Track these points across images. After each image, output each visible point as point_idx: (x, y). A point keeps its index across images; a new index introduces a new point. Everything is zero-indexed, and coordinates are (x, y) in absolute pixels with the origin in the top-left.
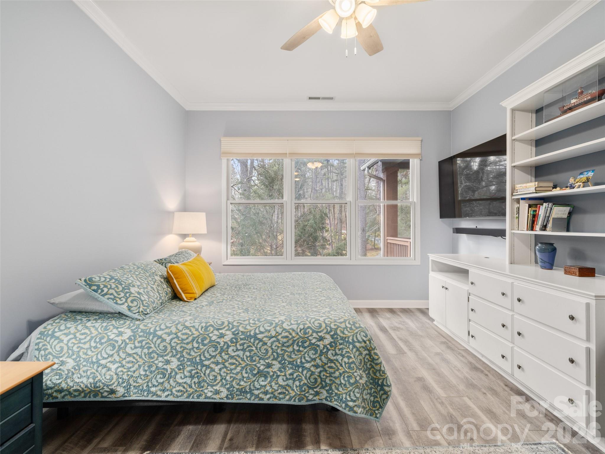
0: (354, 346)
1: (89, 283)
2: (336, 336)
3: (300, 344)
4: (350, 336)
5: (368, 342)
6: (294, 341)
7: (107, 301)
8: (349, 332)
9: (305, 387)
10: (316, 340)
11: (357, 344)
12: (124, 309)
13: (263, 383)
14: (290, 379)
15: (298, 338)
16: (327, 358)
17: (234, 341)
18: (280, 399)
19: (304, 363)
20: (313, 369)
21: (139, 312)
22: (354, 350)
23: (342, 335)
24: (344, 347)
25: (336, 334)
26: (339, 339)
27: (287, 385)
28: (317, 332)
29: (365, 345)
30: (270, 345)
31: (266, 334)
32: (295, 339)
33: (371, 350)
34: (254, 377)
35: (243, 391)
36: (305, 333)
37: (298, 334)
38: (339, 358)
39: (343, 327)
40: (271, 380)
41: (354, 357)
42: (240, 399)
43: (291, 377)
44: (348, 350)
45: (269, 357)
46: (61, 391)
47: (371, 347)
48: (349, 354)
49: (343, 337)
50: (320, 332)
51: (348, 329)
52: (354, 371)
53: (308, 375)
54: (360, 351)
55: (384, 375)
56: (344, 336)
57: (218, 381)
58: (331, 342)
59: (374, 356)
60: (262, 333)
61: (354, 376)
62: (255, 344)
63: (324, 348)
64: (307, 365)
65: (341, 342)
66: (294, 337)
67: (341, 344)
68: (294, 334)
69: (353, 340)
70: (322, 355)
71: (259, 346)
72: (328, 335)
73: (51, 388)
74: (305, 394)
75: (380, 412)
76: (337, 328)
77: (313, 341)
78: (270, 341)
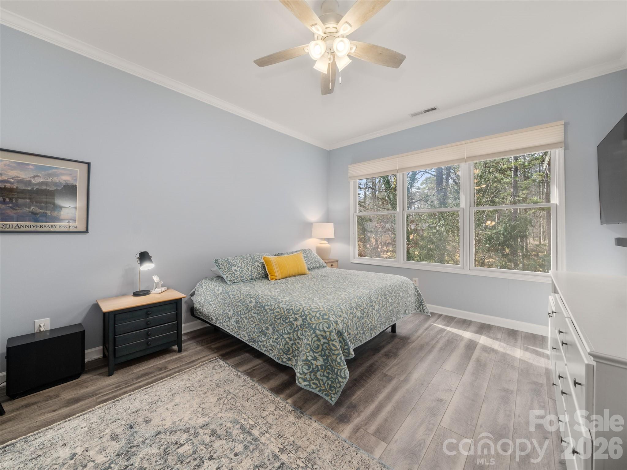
0: (315, 333)
1: (217, 261)
2: (305, 321)
3: (284, 319)
4: (315, 323)
5: (328, 333)
6: (281, 316)
7: (220, 272)
8: (315, 320)
9: (281, 351)
10: (293, 320)
11: (318, 332)
12: (225, 277)
13: (263, 339)
14: (275, 342)
15: (284, 315)
16: (297, 335)
17: (255, 307)
18: (270, 354)
19: (283, 334)
20: (287, 340)
21: (230, 280)
22: (314, 335)
23: (309, 321)
24: (308, 330)
25: (306, 319)
26: (307, 323)
27: (274, 345)
28: (295, 314)
29: (325, 334)
30: (269, 315)
31: (269, 307)
32: (282, 315)
33: (329, 341)
34: (260, 333)
35: (254, 341)
36: (289, 313)
37: (284, 312)
38: (304, 337)
39: (313, 315)
40: (267, 339)
41: (312, 341)
42: (253, 345)
43: (276, 341)
44: (309, 334)
45: (268, 323)
46: (200, 312)
47: (330, 338)
48: (308, 337)
49: (309, 323)
50: (297, 314)
51: (316, 318)
52: (308, 351)
53: (284, 343)
54: (318, 337)
55: (338, 366)
56: (311, 322)
57: (245, 329)
58: (302, 324)
59: (331, 346)
60: (268, 305)
61: (306, 355)
62: (263, 312)
63: (296, 327)
64: (285, 336)
65: (307, 326)
66: (282, 314)
67: (307, 328)
68: (282, 312)
69: (315, 327)
70: (294, 332)
71: (264, 314)
72: (301, 318)
73: (198, 310)
74: (281, 356)
75: (335, 397)
76: (308, 315)
77: (291, 320)
78: (270, 313)
